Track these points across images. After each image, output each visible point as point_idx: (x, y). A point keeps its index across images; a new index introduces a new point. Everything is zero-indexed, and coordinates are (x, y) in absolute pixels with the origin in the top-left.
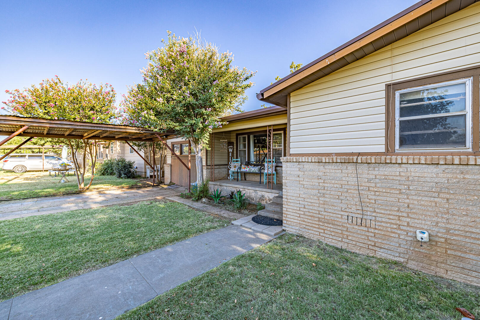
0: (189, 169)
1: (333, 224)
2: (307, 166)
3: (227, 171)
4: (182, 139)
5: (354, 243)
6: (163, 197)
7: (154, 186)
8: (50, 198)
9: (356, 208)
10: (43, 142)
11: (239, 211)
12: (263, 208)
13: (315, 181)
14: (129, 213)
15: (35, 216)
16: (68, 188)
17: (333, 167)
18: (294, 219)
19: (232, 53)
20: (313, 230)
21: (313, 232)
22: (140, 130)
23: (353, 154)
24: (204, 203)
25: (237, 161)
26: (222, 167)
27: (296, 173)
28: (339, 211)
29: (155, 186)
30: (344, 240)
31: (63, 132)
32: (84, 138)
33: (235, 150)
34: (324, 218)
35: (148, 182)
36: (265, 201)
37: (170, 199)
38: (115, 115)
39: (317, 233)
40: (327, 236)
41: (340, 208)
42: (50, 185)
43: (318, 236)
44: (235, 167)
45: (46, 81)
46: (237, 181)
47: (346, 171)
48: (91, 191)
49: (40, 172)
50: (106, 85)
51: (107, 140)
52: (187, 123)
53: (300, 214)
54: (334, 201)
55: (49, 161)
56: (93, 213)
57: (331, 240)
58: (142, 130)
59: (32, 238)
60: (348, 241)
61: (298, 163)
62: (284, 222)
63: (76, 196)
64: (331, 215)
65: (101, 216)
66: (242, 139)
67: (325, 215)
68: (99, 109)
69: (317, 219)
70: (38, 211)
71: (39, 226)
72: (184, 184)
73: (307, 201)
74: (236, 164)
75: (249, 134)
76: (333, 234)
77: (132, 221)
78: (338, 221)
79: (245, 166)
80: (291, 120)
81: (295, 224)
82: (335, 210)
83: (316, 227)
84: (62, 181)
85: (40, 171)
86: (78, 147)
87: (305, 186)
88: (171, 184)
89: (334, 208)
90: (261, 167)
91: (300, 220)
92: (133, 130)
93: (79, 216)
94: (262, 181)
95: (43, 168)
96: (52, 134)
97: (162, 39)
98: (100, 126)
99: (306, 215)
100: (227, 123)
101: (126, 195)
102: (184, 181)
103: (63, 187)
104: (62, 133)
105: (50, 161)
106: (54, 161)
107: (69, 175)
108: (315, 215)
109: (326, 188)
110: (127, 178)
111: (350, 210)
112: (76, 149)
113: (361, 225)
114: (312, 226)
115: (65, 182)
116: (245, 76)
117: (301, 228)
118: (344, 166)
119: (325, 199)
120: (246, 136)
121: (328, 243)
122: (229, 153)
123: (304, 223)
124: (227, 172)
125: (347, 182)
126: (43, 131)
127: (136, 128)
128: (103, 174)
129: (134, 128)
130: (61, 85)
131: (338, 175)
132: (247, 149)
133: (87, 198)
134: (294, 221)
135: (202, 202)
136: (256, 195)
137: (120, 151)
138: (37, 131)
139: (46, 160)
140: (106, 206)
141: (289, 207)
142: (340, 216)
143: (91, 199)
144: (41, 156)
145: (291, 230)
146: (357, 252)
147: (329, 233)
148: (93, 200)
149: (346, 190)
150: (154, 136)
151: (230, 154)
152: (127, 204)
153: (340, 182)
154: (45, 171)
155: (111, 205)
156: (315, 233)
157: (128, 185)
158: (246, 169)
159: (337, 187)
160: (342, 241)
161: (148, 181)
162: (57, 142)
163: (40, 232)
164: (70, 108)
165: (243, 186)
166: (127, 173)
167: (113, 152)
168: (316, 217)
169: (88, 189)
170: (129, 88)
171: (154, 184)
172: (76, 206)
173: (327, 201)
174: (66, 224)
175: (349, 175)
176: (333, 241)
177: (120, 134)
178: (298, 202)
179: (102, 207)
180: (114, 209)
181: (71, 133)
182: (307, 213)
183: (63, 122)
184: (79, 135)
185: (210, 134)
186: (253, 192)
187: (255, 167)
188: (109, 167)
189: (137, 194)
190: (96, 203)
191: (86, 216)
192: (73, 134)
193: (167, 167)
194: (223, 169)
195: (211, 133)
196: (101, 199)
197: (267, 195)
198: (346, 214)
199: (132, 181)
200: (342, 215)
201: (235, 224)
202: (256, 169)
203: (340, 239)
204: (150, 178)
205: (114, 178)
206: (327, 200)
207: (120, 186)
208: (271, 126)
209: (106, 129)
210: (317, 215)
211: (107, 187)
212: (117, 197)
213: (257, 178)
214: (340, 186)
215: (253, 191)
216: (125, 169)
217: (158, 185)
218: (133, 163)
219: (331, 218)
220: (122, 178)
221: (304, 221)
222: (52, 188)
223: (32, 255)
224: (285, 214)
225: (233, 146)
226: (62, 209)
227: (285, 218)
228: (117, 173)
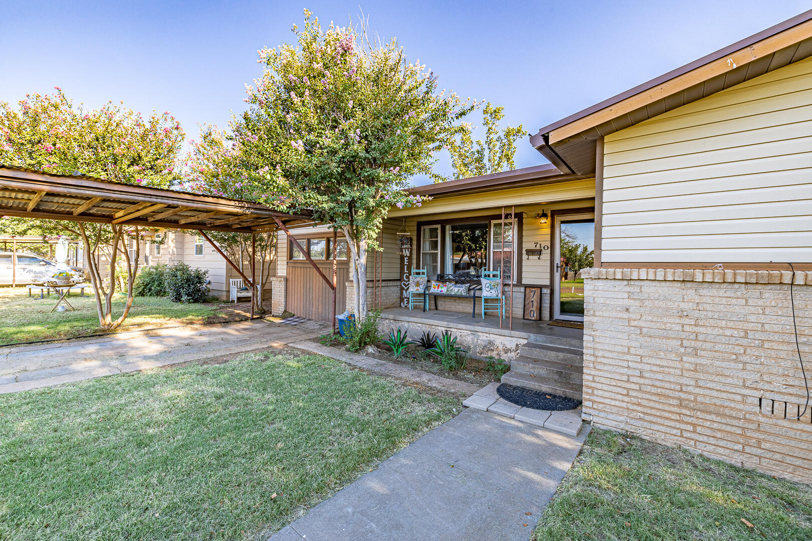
0: (333, 288)
1: (718, 414)
2: (649, 289)
3: (399, 292)
4: (329, 228)
5: (777, 456)
6: (283, 343)
7: (253, 319)
8: (40, 347)
9: (784, 383)
10: (22, 227)
11: (453, 375)
12: (507, 369)
13: (672, 320)
14: (229, 382)
15: (11, 395)
16: (76, 324)
17: (722, 293)
18: (612, 399)
19: (424, 66)
20: (663, 425)
21: (663, 429)
22: (244, 207)
23: (770, 265)
24: (373, 356)
25: (418, 274)
26: (391, 283)
27: (620, 302)
28: (737, 386)
29: (255, 319)
30: (747, 449)
31: (71, 206)
32: (114, 222)
33: (414, 252)
34: (695, 400)
35: (237, 312)
36: (495, 352)
37: (299, 346)
38: (182, 177)
39: (674, 432)
40: (701, 440)
41: (741, 381)
42: (34, 316)
43: (677, 438)
44: (418, 284)
45: (35, 97)
46: (424, 311)
47: (760, 302)
48: (127, 330)
49: (6, 289)
50: (165, 116)
51: (163, 227)
52: (343, 195)
53: (628, 389)
54: (724, 364)
55: (27, 267)
56: (148, 384)
57: (714, 447)
58: (248, 208)
59: (12, 461)
60: (759, 451)
61: (625, 283)
62: (585, 403)
63: (97, 341)
64: (715, 394)
65: (169, 392)
66: (427, 232)
67: (696, 395)
68: (148, 164)
69: (675, 402)
70: (16, 380)
71: (26, 422)
72: (314, 316)
73: (649, 361)
74: (418, 279)
75: (443, 223)
76: (719, 435)
77: (247, 404)
78: (731, 409)
79: (438, 284)
80: (604, 193)
81: (615, 410)
82: (725, 384)
83: (673, 418)
84: (60, 309)
85: (8, 286)
86: (99, 239)
87: (645, 330)
88: (286, 315)
89: (722, 379)
90: (470, 286)
91: (628, 402)
92: (229, 207)
93: (116, 393)
94: (476, 311)
95: (14, 280)
96: (44, 211)
97: (294, 24)
98: (163, 194)
99: (646, 392)
100: (430, 198)
101: (204, 339)
102: (314, 309)
103: (65, 322)
104: (68, 210)
105: (29, 268)
106: (36, 267)
107: (69, 295)
108: (671, 393)
109: (700, 337)
110: (194, 302)
111: (767, 387)
112: (96, 244)
113: (796, 418)
114: (661, 417)
115: (67, 310)
116: (458, 110)
117: (632, 418)
118: (754, 291)
119: (699, 361)
120: (439, 226)
121: (705, 454)
122: (402, 258)
123: (639, 409)
124: (399, 294)
125: (760, 325)
126: (25, 204)
127: (237, 202)
128: (142, 294)
129: (232, 203)
130: (68, 109)
131: (737, 309)
132: (439, 251)
133: (124, 346)
134: (613, 403)
135: (367, 354)
136: (476, 340)
137: (175, 250)
138: (11, 202)
139: (19, 266)
140: (172, 365)
141: (601, 373)
142: (739, 398)
143: (132, 348)
144: (10, 256)
145: (605, 422)
146: (786, 477)
147: (709, 432)
148: (138, 352)
149: (757, 342)
150: (260, 222)
151: (406, 261)
152: (215, 360)
153: (740, 325)
154: (17, 286)
155: (181, 363)
156: (668, 430)
157: (200, 318)
158: (440, 289)
159: (732, 336)
160: (743, 452)
161: (235, 307)
162: (55, 228)
163: (29, 442)
164: (87, 158)
165: (446, 323)
166: (193, 292)
167: (161, 251)
168: (673, 398)
169: (119, 325)
170: (203, 128)
171: (252, 316)
172: (103, 366)
173: (703, 365)
174: (93, 416)
175: (767, 311)
176: (721, 450)
177: (190, 216)
178: (625, 364)
179: (164, 367)
180: (192, 373)
181: (90, 209)
182: (649, 389)
183: (82, 181)
184: (104, 216)
185: (383, 219)
186: (468, 335)
187: (459, 285)
188: (153, 280)
189: (228, 337)
190: (146, 358)
191: (135, 393)
192: (91, 211)
193: (277, 283)
194: (393, 289)
195: (386, 218)
196: (154, 348)
197: (500, 341)
198: (759, 394)
199: (207, 309)
200: (744, 396)
201: (471, 406)
202: (462, 289)
203: (739, 447)
204: (238, 302)
205: (166, 302)
206: (704, 361)
207: (184, 319)
208: (510, 207)
209: (175, 202)
210: (676, 393)
211: (158, 321)
212: (189, 345)
213: (468, 308)
214: (742, 334)
215: (469, 332)
216: (189, 285)
217: (261, 318)
218: (204, 274)
219: (714, 401)
220: (183, 302)
221: (639, 405)
222: (40, 323)
223: (18, 525)
224: (588, 387)
225: (411, 245)
226: (73, 373)
227: (588, 397)
228: (171, 293)
